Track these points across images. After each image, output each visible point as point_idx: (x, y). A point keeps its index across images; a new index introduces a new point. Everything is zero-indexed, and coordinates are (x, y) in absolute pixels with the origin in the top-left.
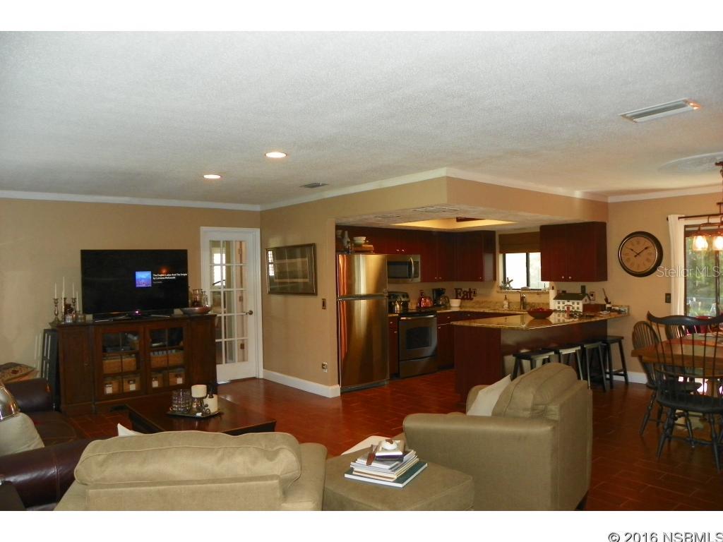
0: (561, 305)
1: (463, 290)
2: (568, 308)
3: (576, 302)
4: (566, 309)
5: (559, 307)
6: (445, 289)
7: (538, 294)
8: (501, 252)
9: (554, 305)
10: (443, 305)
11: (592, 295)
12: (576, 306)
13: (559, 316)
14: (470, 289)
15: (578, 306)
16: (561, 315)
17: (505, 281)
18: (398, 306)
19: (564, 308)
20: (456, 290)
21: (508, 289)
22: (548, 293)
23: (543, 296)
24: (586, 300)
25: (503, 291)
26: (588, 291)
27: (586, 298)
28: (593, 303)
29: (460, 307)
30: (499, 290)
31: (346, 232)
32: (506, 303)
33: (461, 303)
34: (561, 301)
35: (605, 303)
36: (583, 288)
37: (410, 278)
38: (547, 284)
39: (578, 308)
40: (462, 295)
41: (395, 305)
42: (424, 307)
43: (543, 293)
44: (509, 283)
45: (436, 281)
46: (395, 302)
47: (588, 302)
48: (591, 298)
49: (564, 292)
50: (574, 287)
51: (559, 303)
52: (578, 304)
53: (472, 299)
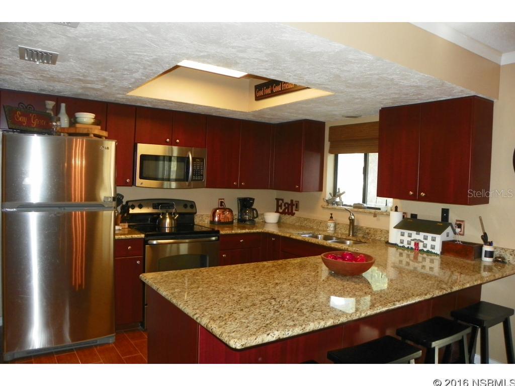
0: (406, 239)
1: (285, 201)
2: (417, 245)
3: (430, 236)
4: (412, 245)
5: (402, 242)
6: (253, 200)
7: (375, 215)
8: (331, 152)
9: (395, 236)
10: (249, 220)
11: (459, 226)
12: (429, 242)
13: (401, 254)
14: (292, 201)
15: (434, 242)
16: (405, 255)
17: (335, 193)
18: (168, 221)
19: (409, 243)
20: (278, 200)
21: (337, 203)
22: (388, 215)
23: (382, 218)
24: (448, 234)
25: (330, 206)
26: (453, 218)
27: (449, 229)
28: (460, 238)
29: (279, 223)
30: (325, 204)
31: (63, 105)
32: (331, 225)
33: (280, 219)
34: (406, 232)
35: (481, 242)
36: (445, 212)
37: (187, 181)
38: (391, 201)
39: (433, 247)
40: (283, 208)
41: (165, 218)
42: (219, 222)
43: (382, 214)
44: (339, 196)
45: (236, 187)
46: (164, 214)
47: (452, 237)
48: (458, 230)
49: (414, 216)
50: (430, 211)
51: (403, 235)
52: (434, 240)
53: (293, 214)
